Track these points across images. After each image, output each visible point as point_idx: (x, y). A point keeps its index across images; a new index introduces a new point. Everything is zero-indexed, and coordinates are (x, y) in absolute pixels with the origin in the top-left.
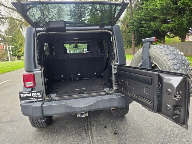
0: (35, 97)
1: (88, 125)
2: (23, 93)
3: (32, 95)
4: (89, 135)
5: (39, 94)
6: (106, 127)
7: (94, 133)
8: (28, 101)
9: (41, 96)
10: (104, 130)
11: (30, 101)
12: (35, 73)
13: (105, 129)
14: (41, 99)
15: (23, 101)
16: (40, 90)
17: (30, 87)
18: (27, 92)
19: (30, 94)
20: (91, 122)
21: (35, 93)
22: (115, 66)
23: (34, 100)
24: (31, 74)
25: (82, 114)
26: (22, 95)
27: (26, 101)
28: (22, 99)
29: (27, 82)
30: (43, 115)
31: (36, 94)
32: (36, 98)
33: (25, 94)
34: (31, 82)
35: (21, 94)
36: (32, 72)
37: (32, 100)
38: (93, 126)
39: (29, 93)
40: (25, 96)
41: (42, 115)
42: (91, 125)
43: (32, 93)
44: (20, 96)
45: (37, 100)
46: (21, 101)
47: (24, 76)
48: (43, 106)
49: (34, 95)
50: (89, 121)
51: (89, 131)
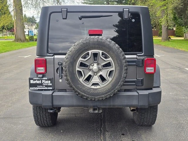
0: (45, 85)
1: (101, 130)
2: (33, 79)
3: (42, 82)
4: (101, 139)
5: (50, 81)
6: (123, 134)
7: (107, 138)
8: (38, 88)
9: (51, 84)
10: (120, 136)
11: (40, 88)
12: (48, 58)
13: (122, 136)
14: (51, 88)
15: (32, 88)
16: (50, 78)
17: (40, 74)
18: (37, 79)
19: (41, 81)
20: (105, 128)
21: (46, 80)
22: (139, 57)
23: (43, 88)
24: (44, 59)
25: (94, 110)
26: (32, 82)
27: (36, 88)
28: (31, 85)
29: (38, 68)
30: (53, 105)
31: (47, 82)
32: (47, 86)
33: (35, 80)
34: (42, 68)
35: (31, 80)
36: (44, 57)
37: (42, 88)
38: (107, 131)
39: (39, 80)
40: (34, 82)
41: (51, 105)
42: (105, 130)
43: (43, 80)
44: (30, 82)
45: (46, 88)
46: (31, 88)
47: (36, 61)
48: (53, 94)
49: (44, 82)
50: (102, 126)
51: (102, 135)
